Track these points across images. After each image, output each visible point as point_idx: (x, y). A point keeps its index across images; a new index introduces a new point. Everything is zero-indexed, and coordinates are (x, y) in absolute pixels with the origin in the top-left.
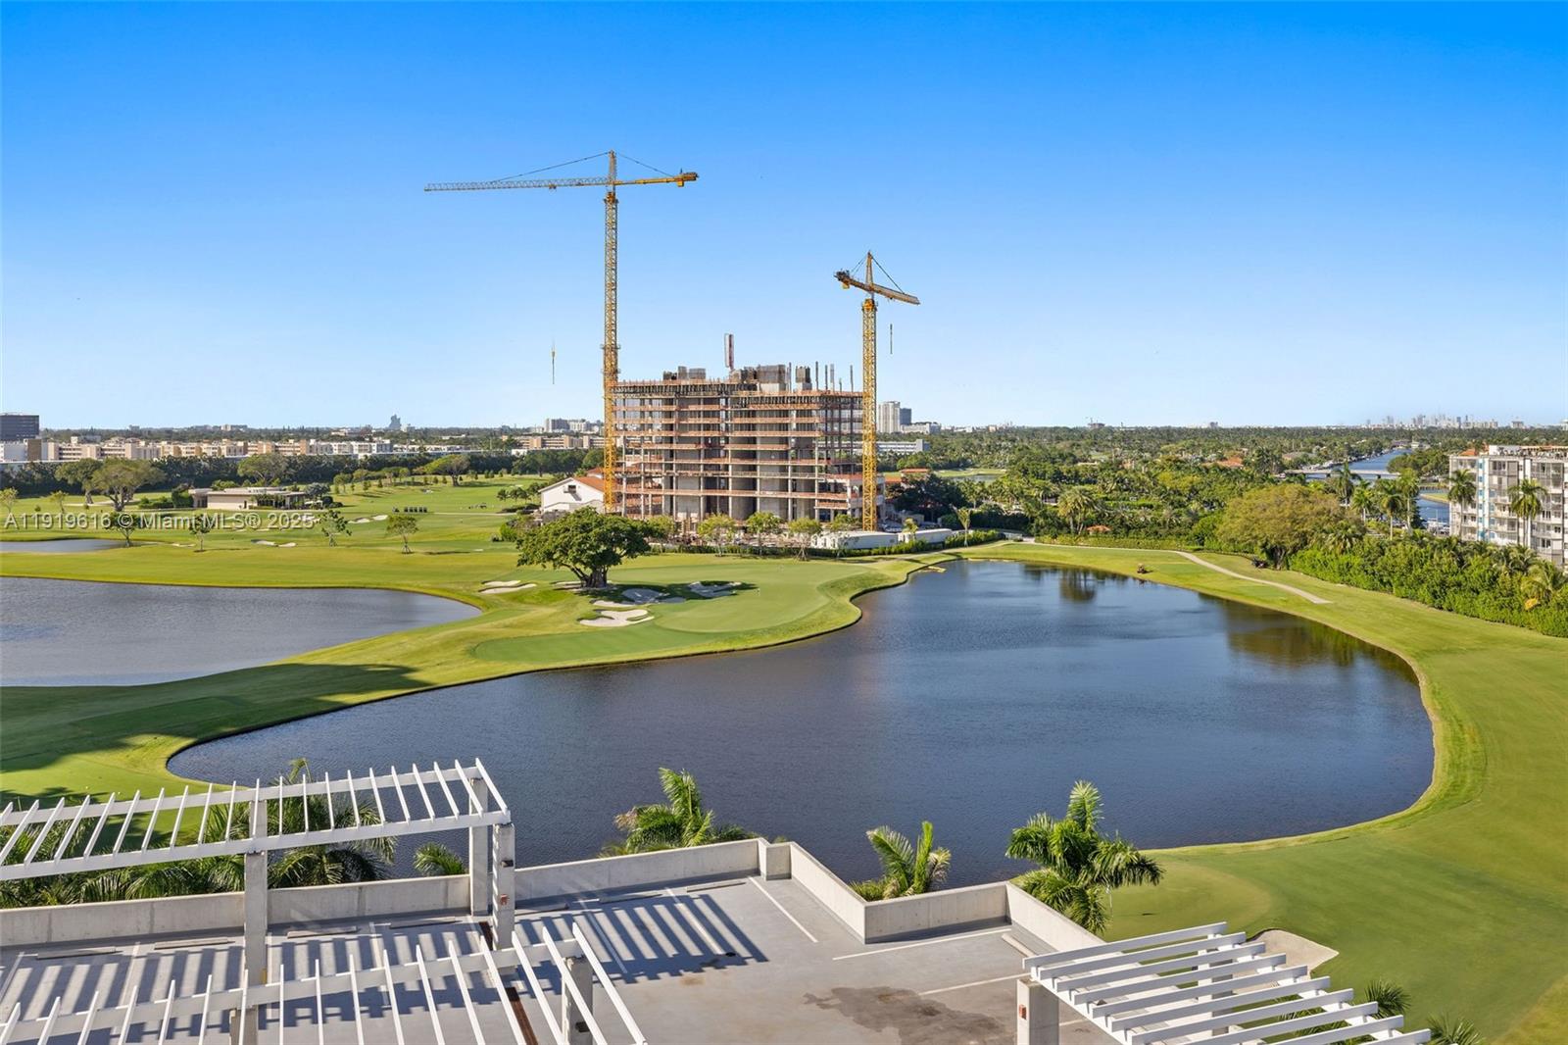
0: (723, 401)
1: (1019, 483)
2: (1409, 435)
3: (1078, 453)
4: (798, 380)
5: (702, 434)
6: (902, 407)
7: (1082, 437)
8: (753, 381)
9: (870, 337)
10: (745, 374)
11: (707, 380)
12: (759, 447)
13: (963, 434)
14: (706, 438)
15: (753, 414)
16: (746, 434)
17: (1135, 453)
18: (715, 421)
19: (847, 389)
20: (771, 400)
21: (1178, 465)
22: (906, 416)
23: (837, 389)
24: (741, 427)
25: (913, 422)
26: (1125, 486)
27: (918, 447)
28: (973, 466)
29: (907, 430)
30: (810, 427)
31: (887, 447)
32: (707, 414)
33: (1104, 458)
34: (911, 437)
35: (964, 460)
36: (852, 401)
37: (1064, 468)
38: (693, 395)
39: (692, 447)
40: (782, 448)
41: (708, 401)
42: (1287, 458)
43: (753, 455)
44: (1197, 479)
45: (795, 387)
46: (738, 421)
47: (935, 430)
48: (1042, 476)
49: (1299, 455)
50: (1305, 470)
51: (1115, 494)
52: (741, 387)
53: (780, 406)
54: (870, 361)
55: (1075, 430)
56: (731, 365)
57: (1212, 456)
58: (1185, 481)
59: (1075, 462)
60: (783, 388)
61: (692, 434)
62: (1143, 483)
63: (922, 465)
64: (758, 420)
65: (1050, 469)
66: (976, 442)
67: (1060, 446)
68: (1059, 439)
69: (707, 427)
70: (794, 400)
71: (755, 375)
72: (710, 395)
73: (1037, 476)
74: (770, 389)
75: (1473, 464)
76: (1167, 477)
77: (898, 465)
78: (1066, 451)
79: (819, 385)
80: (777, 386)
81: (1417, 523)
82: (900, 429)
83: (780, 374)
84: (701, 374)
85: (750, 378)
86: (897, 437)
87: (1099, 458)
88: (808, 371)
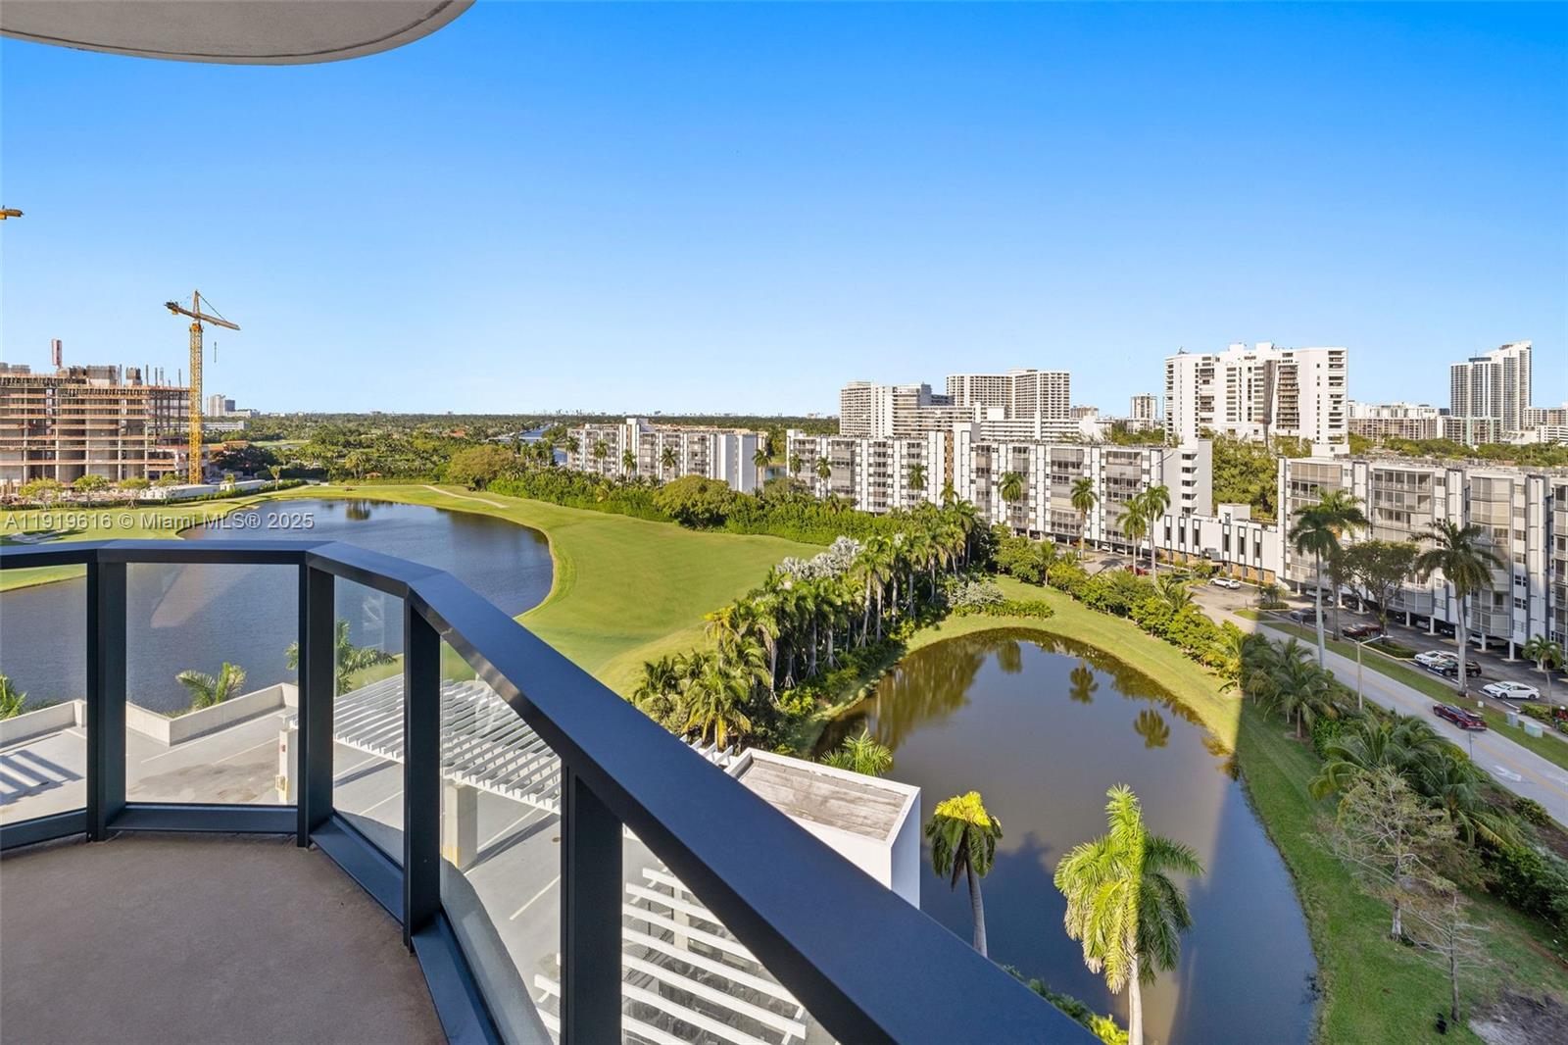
0: (50, 392)
1: (318, 449)
2: (552, 418)
3: (362, 430)
4: (128, 378)
5: (26, 416)
6: (227, 398)
7: (366, 420)
8: (82, 377)
9: (197, 350)
10: (73, 371)
11: (32, 374)
12: (88, 427)
13: (277, 418)
14: (30, 421)
15: (83, 402)
16: (76, 417)
17: (400, 429)
18: (41, 406)
19: (175, 385)
20: (99, 391)
21: (427, 436)
22: (230, 405)
23: (166, 385)
24: (70, 411)
25: (237, 408)
26: (393, 449)
27: (241, 425)
28: (285, 438)
29: (231, 414)
30: (140, 412)
31: (212, 426)
32: (30, 401)
33: (379, 432)
34: (235, 420)
35: (278, 435)
36: (180, 394)
37: (351, 439)
38: (16, 386)
39: (14, 427)
40: (113, 427)
41: (30, 391)
42: (490, 431)
43: (83, 433)
44: (437, 443)
45: (126, 383)
46: (66, 407)
47: (255, 415)
48: (336, 444)
49: (497, 429)
50: (500, 438)
51: (385, 454)
52: (68, 381)
53: (111, 398)
54: (197, 367)
55: (362, 415)
56: (59, 363)
57: (448, 430)
58: (431, 445)
59: (360, 434)
60: (114, 382)
61: (14, 416)
62: (403, 446)
63: (243, 438)
64: (87, 406)
65: (342, 439)
66: (287, 423)
67: (350, 425)
68: (349, 421)
69: (31, 411)
70: (123, 392)
71: (85, 372)
72: (36, 386)
73: (333, 444)
74: (103, 383)
75: (578, 433)
76: (419, 443)
77: (222, 438)
78: (354, 428)
79: (149, 382)
80: (107, 382)
81: (553, 463)
82: (225, 414)
83: (111, 373)
84: (25, 369)
85: (78, 375)
86: (222, 419)
87: (376, 432)
88: (138, 372)
